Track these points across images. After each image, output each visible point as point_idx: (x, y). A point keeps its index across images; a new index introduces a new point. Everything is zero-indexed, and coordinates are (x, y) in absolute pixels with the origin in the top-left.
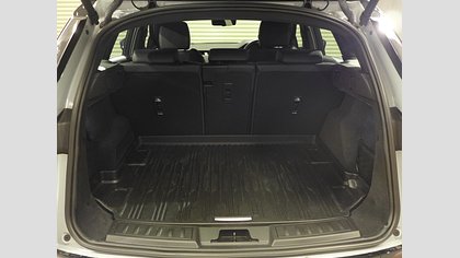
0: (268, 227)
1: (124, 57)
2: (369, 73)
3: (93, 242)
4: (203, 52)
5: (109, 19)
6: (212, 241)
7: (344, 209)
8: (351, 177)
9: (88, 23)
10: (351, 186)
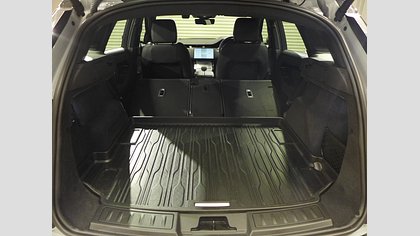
0: (245, 214)
1: (122, 49)
2: (346, 68)
3: (77, 231)
4: (188, 46)
5: (95, 10)
6: (192, 229)
7: (314, 193)
8: (317, 160)
9: (73, 14)
10: (316, 168)
